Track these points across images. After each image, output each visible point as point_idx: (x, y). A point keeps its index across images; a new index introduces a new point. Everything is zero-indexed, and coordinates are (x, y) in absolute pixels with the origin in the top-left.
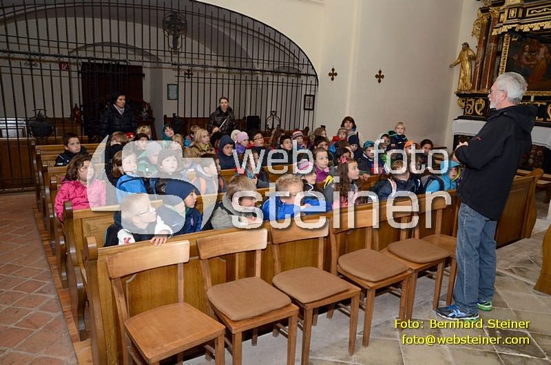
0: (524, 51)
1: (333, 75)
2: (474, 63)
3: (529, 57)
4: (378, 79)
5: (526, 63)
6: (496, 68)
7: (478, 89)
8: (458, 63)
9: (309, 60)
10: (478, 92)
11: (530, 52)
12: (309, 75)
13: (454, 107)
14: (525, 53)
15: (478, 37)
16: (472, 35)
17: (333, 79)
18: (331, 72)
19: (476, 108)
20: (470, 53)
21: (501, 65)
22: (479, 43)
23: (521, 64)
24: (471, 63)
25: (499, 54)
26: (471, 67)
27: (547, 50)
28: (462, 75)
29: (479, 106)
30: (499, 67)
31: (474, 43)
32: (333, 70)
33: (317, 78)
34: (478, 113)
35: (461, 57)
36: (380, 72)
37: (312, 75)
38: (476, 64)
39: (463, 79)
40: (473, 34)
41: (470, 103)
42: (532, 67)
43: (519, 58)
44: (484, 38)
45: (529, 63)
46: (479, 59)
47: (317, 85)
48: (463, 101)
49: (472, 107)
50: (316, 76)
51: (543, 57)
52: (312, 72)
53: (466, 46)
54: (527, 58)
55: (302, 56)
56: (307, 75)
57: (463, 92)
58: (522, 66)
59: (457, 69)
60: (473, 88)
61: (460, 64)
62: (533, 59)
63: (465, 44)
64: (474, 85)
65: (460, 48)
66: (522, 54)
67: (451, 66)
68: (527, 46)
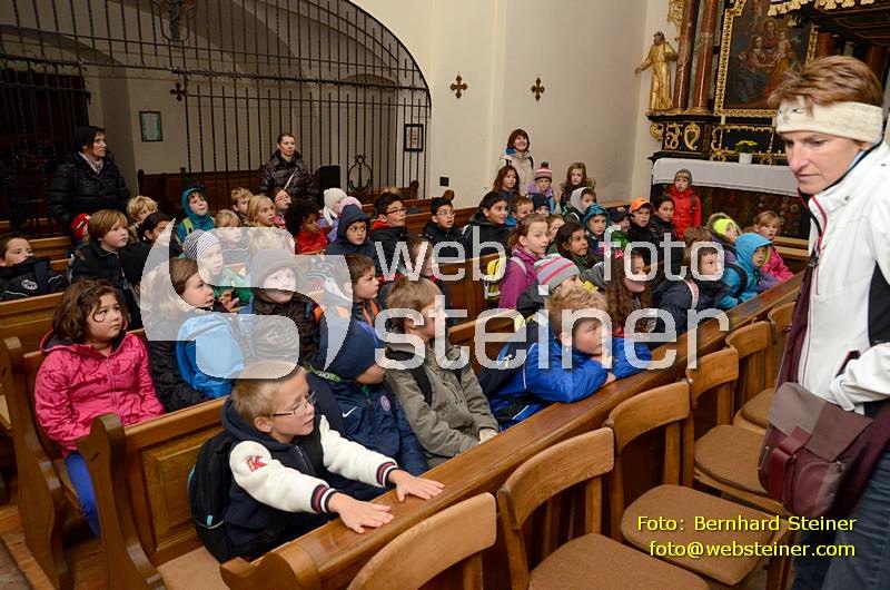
0: (755, 46)
1: (459, 87)
2: (674, 66)
3: (763, 55)
4: (535, 94)
5: (759, 65)
6: (713, 74)
7: (685, 107)
8: (648, 65)
9: (414, 62)
10: (686, 112)
11: (764, 48)
12: (416, 89)
13: (645, 138)
14: (756, 50)
15: (679, 23)
16: (668, 21)
17: (458, 95)
18: (456, 83)
19: (686, 138)
20: (668, 50)
21: (720, 68)
22: (682, 32)
23: (751, 67)
24: (668, 65)
25: (716, 50)
26: (669, 71)
27: (790, 46)
28: (656, 84)
29: (691, 136)
30: (717, 71)
31: (672, 32)
32: (459, 79)
33: (428, 96)
34: (690, 146)
35: (652, 57)
36: (538, 81)
37: (420, 89)
38: (679, 67)
39: (659, 91)
40: (670, 18)
41: (673, 130)
42: (768, 71)
43: (748, 57)
44: (689, 25)
45: (763, 66)
46: (683, 59)
47: (429, 106)
48: (660, 128)
49: (675, 137)
50: (427, 90)
51: (784, 56)
52: (419, 84)
53: (660, 39)
54: (759, 58)
55: (403, 56)
56: (413, 89)
57: (658, 114)
58: (753, 71)
59: (646, 76)
60: (675, 106)
61: (651, 68)
62: (769, 59)
63: (659, 34)
64: (675, 101)
65: (649, 41)
66: (752, 51)
67: (637, 71)
68: (759, 39)
